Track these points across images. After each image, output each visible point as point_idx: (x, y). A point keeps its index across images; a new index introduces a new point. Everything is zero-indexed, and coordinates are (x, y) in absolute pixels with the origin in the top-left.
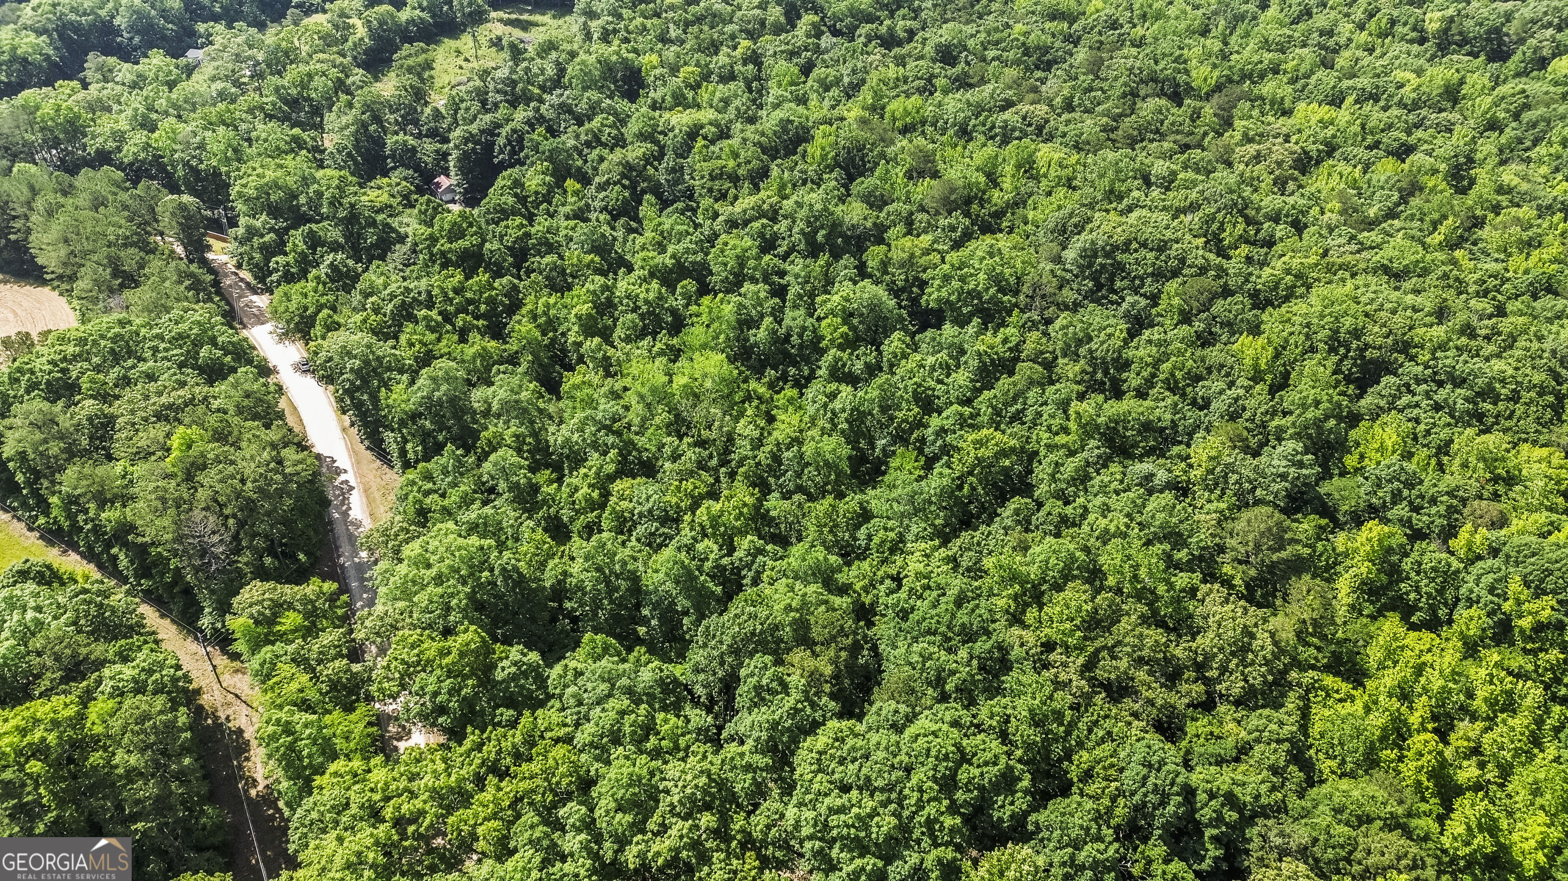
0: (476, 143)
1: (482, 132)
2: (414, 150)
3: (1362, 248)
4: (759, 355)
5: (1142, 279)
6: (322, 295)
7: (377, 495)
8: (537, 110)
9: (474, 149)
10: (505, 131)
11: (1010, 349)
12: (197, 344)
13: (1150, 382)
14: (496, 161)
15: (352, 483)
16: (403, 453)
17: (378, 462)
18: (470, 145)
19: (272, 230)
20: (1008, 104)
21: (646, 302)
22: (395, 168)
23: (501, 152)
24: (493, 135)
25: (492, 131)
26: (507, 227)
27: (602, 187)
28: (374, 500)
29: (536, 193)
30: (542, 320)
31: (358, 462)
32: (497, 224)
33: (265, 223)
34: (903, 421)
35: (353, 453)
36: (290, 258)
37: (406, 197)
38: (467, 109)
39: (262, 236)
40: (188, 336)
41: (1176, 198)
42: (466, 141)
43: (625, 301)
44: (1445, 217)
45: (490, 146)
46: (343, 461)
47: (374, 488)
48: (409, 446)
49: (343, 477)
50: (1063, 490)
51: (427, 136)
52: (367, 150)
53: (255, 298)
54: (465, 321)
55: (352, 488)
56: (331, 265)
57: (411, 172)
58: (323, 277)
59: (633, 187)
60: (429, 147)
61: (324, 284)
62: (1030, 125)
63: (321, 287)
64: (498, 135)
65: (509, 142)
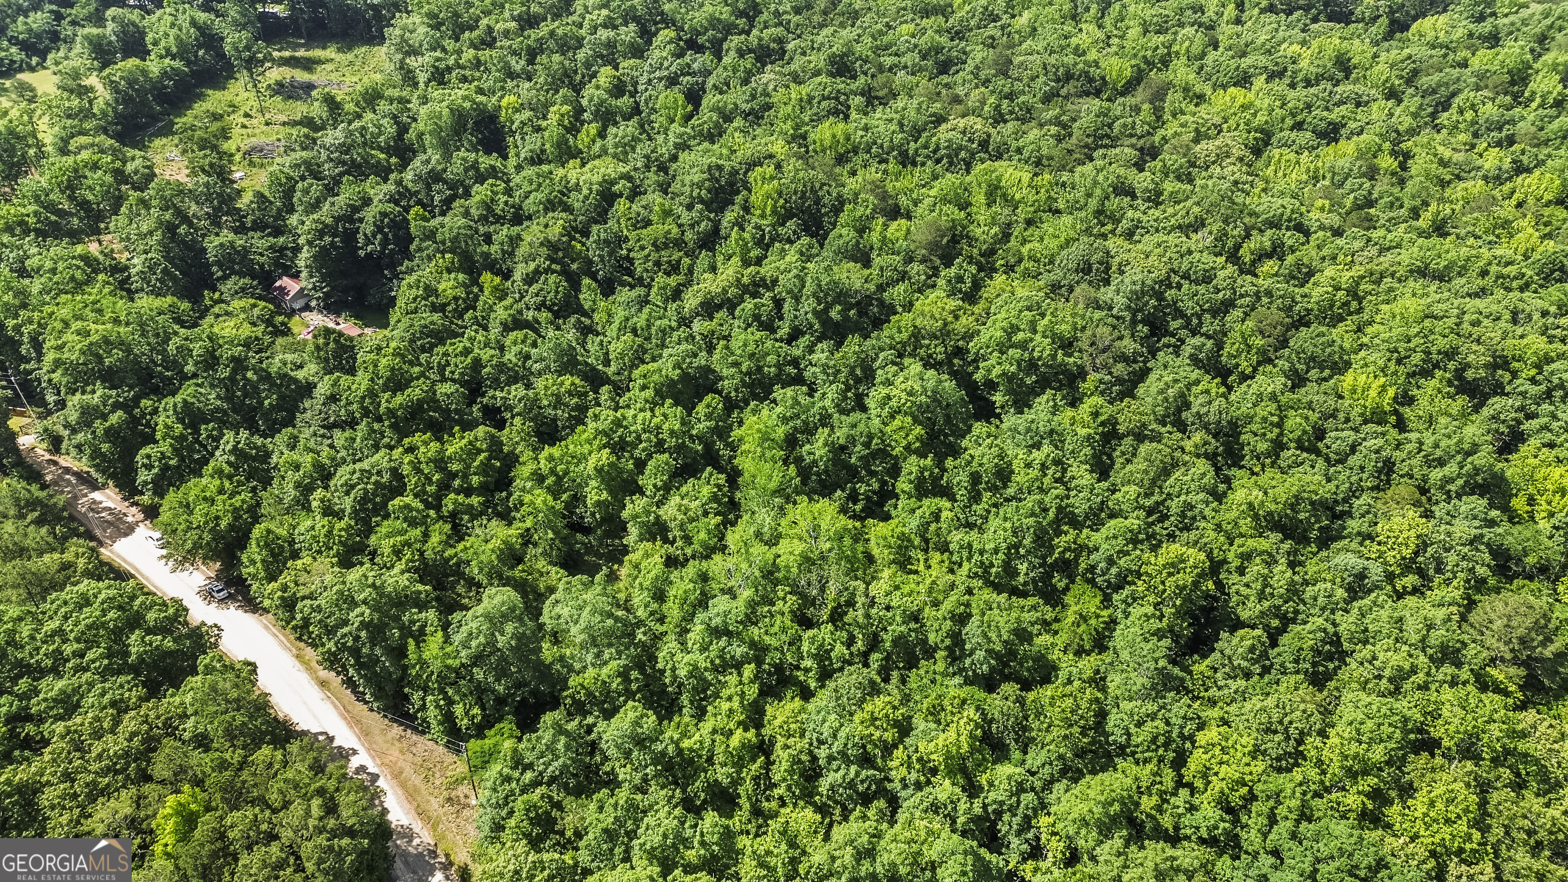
0: (334, 235)
1: (337, 219)
2: (246, 251)
3: (1383, 250)
4: (818, 474)
5: (1199, 317)
6: (231, 496)
7: (417, 780)
8: (399, 183)
9: (332, 243)
10: (370, 214)
11: (1103, 424)
12: (118, 634)
13: (1278, 446)
14: (362, 253)
15: (372, 769)
16: (448, 719)
17: (397, 730)
18: (328, 239)
19: (116, 406)
20: (940, 120)
21: (672, 433)
22: (225, 278)
23: (368, 242)
24: (351, 220)
25: (351, 215)
26: (446, 354)
27: (530, 280)
28: (416, 790)
29: (456, 299)
30: (550, 481)
31: (365, 733)
32: (430, 350)
33: (105, 399)
34: (1066, 549)
35: (353, 721)
36: (165, 446)
37: (269, 322)
38: (306, 192)
39: (105, 417)
40: (104, 625)
41: (1174, 213)
42: (321, 234)
43: (644, 436)
44: (1426, 204)
45: (350, 237)
46: (345, 737)
47: (408, 771)
48: (458, 710)
49: (355, 762)
50: (1278, 608)
51: (253, 229)
52: (182, 259)
53: (97, 496)
54: (455, 502)
55: (375, 777)
56: (235, 450)
57: (247, 280)
58: (227, 469)
59: (566, 273)
60: (260, 242)
61: (230, 477)
62: (971, 140)
63: (227, 484)
64: (361, 220)
65: (379, 229)
